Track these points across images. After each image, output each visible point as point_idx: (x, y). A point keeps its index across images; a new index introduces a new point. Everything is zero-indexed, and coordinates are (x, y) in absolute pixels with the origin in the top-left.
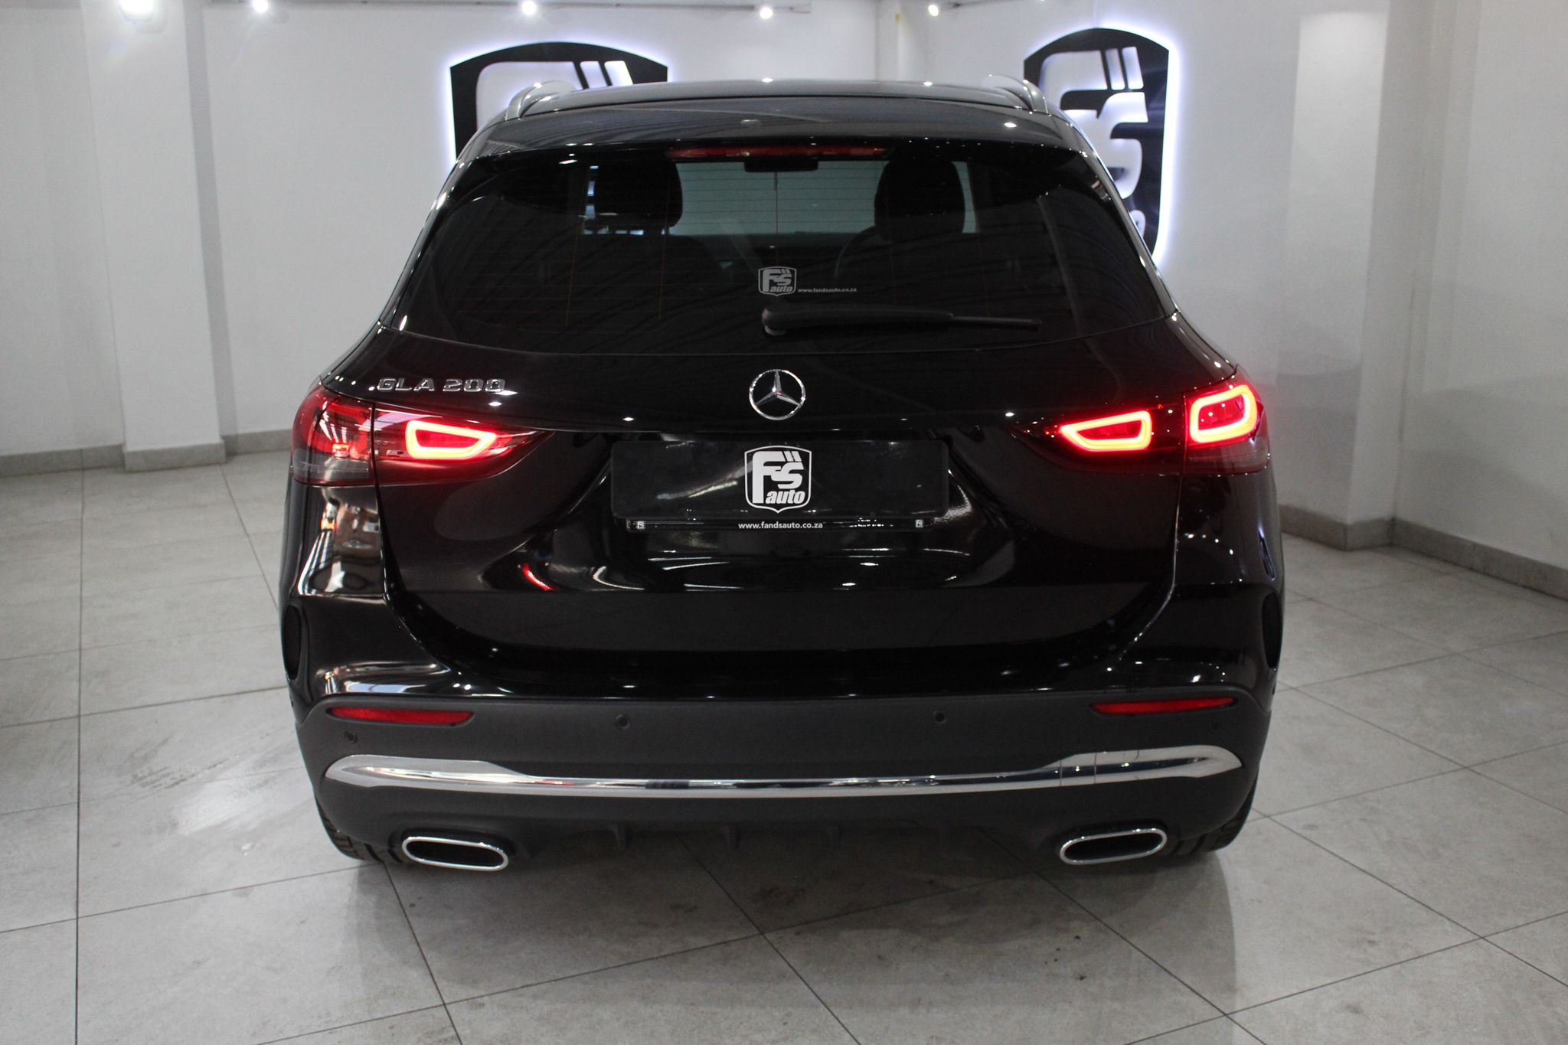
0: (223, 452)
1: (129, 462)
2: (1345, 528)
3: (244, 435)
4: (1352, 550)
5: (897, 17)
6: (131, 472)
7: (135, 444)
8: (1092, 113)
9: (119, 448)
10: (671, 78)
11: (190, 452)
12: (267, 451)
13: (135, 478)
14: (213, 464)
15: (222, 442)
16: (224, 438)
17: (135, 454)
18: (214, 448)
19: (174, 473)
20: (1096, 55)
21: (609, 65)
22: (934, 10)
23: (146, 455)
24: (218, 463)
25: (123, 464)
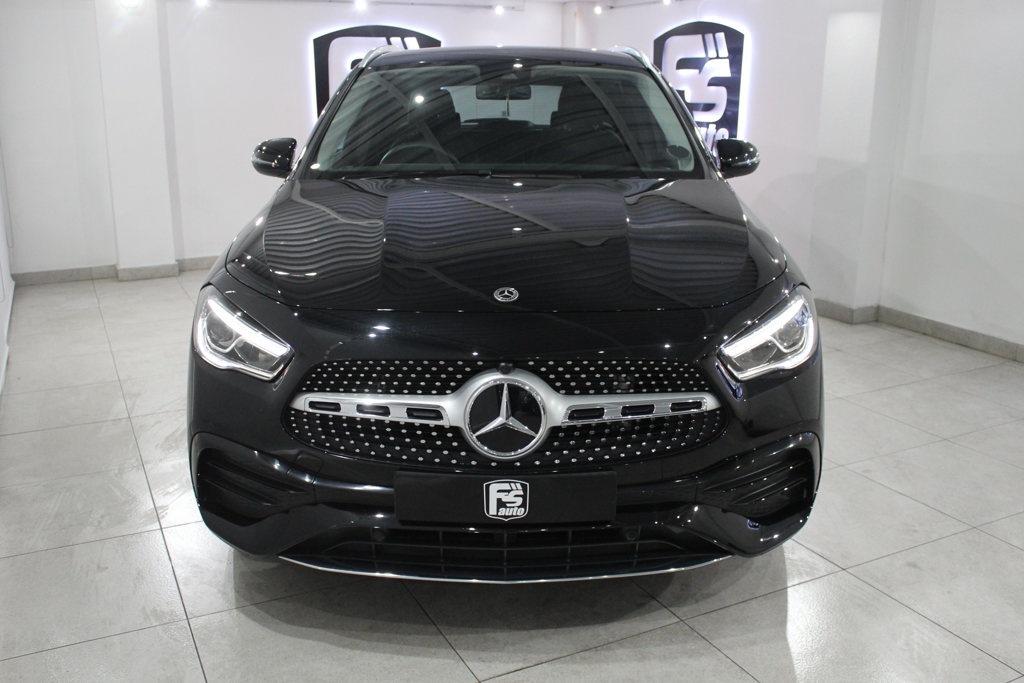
0: (177, 269)
1: (120, 275)
2: (852, 311)
3: (188, 259)
4: (856, 324)
5: (575, 14)
6: (122, 281)
7: (125, 264)
8: (697, 71)
9: (114, 266)
10: (443, 45)
11: (158, 269)
12: (202, 269)
13: (125, 284)
14: (171, 276)
15: (177, 263)
16: (177, 261)
17: (124, 270)
18: (173, 266)
19: (147, 282)
20: (699, 37)
21: (406, 39)
22: (598, 10)
23: (131, 271)
24: (175, 276)
25: (117, 277)
